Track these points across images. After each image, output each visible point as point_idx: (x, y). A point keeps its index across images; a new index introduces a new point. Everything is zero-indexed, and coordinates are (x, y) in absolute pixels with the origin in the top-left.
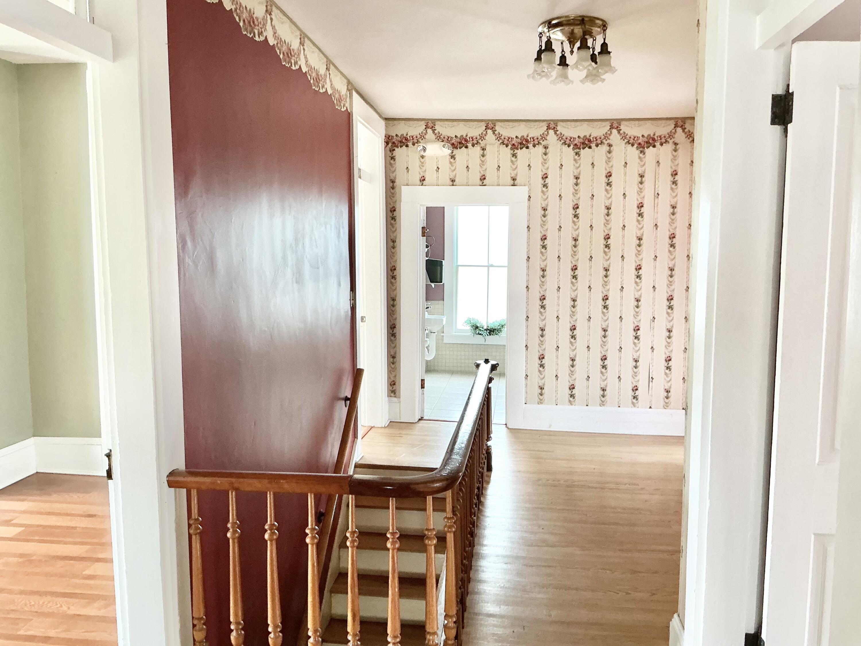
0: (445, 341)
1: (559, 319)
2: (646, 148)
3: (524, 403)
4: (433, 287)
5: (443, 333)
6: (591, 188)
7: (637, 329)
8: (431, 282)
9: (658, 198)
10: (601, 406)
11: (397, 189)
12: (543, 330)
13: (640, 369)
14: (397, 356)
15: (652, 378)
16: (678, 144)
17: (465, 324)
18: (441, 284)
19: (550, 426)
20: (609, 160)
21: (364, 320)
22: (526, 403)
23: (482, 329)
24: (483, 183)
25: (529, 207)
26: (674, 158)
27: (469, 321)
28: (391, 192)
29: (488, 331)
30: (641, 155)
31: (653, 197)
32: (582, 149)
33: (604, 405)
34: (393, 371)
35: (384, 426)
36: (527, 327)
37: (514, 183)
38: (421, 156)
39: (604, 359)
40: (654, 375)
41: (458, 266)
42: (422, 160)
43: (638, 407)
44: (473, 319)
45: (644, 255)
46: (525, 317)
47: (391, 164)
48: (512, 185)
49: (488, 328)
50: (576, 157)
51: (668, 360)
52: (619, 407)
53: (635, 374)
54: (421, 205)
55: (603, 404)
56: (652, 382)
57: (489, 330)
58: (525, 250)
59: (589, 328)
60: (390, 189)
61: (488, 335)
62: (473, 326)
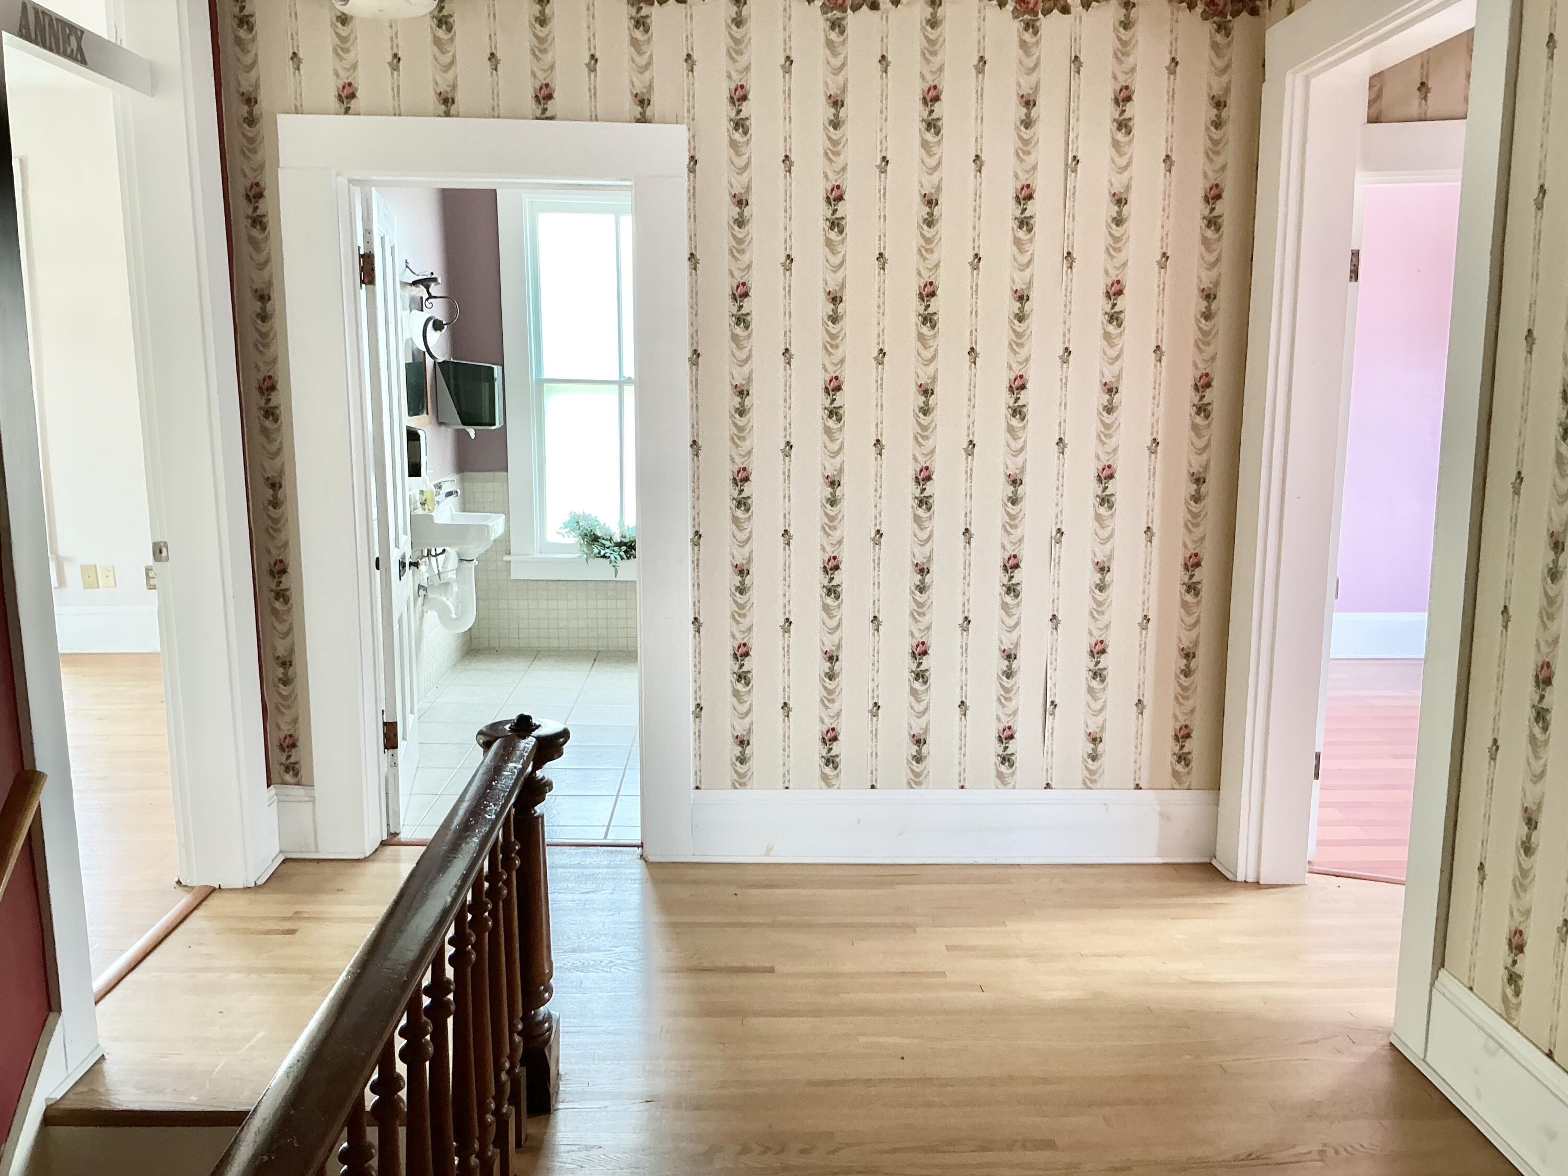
0: (514, 576)
1: (790, 538)
2: (1040, 15)
3: (693, 786)
4: (473, 436)
5: (510, 554)
6: (880, 136)
7: (1012, 565)
8: (464, 424)
9: (1075, 171)
10: (912, 788)
11: (264, 125)
12: (742, 572)
13: (1020, 678)
14: (296, 660)
15: (1052, 702)
16: (1134, 5)
17: (563, 531)
18: (493, 428)
19: (769, 850)
20: (931, 48)
21: (164, 554)
22: (697, 788)
23: (608, 544)
24: (545, 110)
25: (693, 193)
26: (1123, 49)
27: (575, 523)
28: (244, 135)
29: (624, 548)
30: (1027, 36)
31: (1063, 166)
32: (849, 11)
33: (919, 784)
34: (284, 707)
35: (253, 885)
36: (697, 564)
37: (643, 114)
38: (338, 18)
39: (920, 652)
40: (1058, 694)
41: (541, 382)
42: (343, 31)
43: (1014, 788)
44: (586, 517)
45: (1033, 347)
46: (691, 535)
47: (239, 41)
48: (638, 121)
49: (624, 540)
50: (833, 36)
51: (1098, 650)
52: (962, 787)
53: (1006, 695)
54: (351, 181)
55: (916, 780)
56: (1053, 714)
57: (625, 544)
58: (686, 331)
59: (877, 563)
60: (240, 126)
61: (622, 558)
62: (586, 535)
